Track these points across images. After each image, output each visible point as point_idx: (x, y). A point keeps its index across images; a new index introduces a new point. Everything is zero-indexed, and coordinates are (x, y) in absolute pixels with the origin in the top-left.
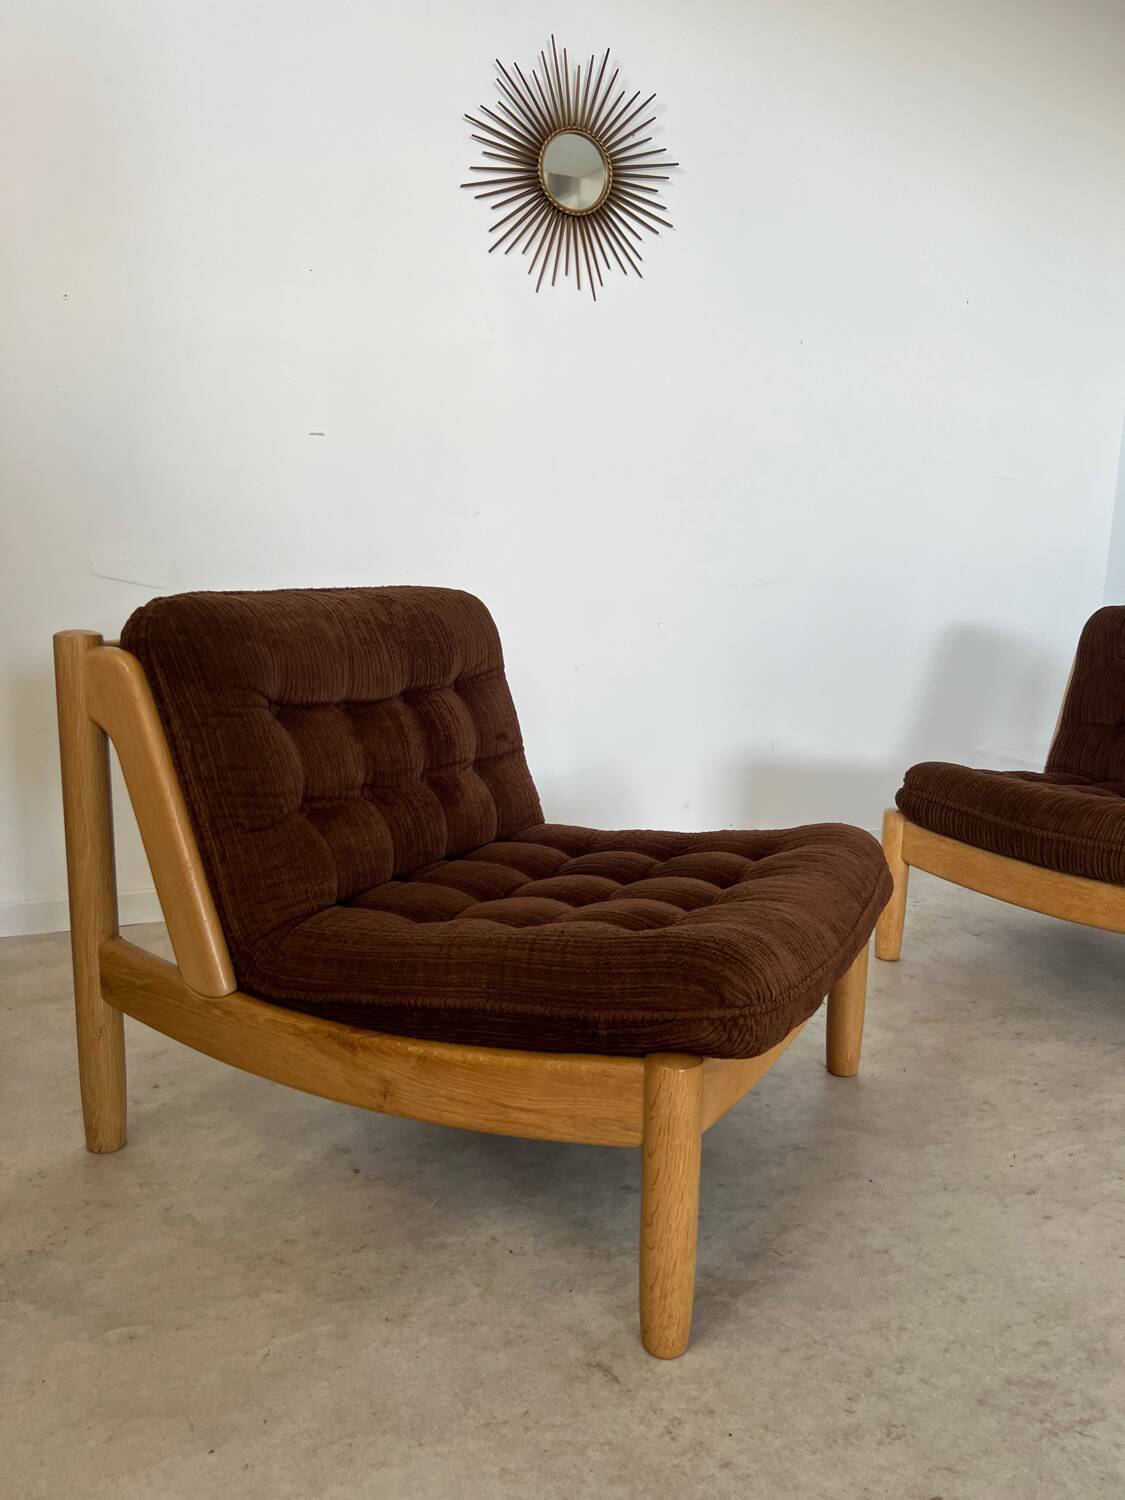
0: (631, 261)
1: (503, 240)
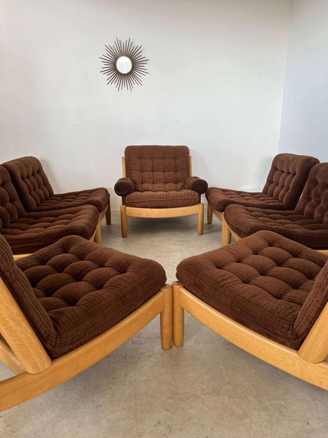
0: (140, 82)
1: (110, 82)
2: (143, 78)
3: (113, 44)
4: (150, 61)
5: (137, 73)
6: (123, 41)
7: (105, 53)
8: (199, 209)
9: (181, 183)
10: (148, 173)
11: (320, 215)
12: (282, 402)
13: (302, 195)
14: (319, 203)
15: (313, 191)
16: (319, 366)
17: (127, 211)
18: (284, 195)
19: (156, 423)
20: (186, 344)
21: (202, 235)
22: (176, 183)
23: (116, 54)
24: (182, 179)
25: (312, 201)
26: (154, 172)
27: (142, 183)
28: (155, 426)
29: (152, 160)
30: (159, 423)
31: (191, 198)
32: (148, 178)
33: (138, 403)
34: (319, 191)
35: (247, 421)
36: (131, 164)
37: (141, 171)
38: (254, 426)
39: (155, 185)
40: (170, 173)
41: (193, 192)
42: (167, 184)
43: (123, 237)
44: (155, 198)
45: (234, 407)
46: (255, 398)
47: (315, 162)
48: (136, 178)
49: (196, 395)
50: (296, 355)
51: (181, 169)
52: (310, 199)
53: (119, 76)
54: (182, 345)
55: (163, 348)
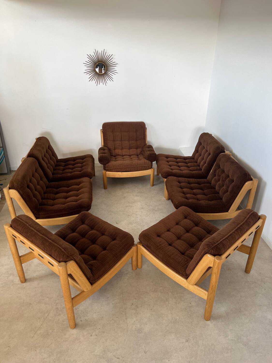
0: (111, 79)
1: (91, 79)
2: (114, 76)
3: (92, 54)
4: (119, 64)
5: (110, 73)
6: (100, 51)
7: (87, 60)
8: (151, 172)
9: (140, 149)
10: (118, 142)
11: (218, 189)
12: (182, 295)
13: (212, 170)
14: (219, 180)
15: (217, 171)
16: (194, 287)
17: (107, 174)
18: (203, 165)
19: (131, 304)
20: (143, 267)
21: (153, 186)
22: (137, 148)
23: (94, 60)
24: (140, 146)
25: (216, 177)
26: (122, 141)
27: (115, 149)
28: (131, 305)
29: (121, 132)
30: (133, 304)
31: (147, 165)
32: (118, 146)
33: (124, 296)
34: (220, 173)
35: (167, 303)
36: (107, 136)
37: (114, 141)
38: (169, 305)
39: (123, 150)
40: (133, 142)
41: (148, 161)
42: (131, 150)
43: (105, 189)
44: (124, 165)
45: (162, 297)
46: (171, 293)
47: (221, 150)
48: (111, 146)
49: (147, 292)
50: (186, 281)
51: (140, 139)
52: (215, 176)
53: (97, 76)
54: (142, 267)
55: (132, 269)
